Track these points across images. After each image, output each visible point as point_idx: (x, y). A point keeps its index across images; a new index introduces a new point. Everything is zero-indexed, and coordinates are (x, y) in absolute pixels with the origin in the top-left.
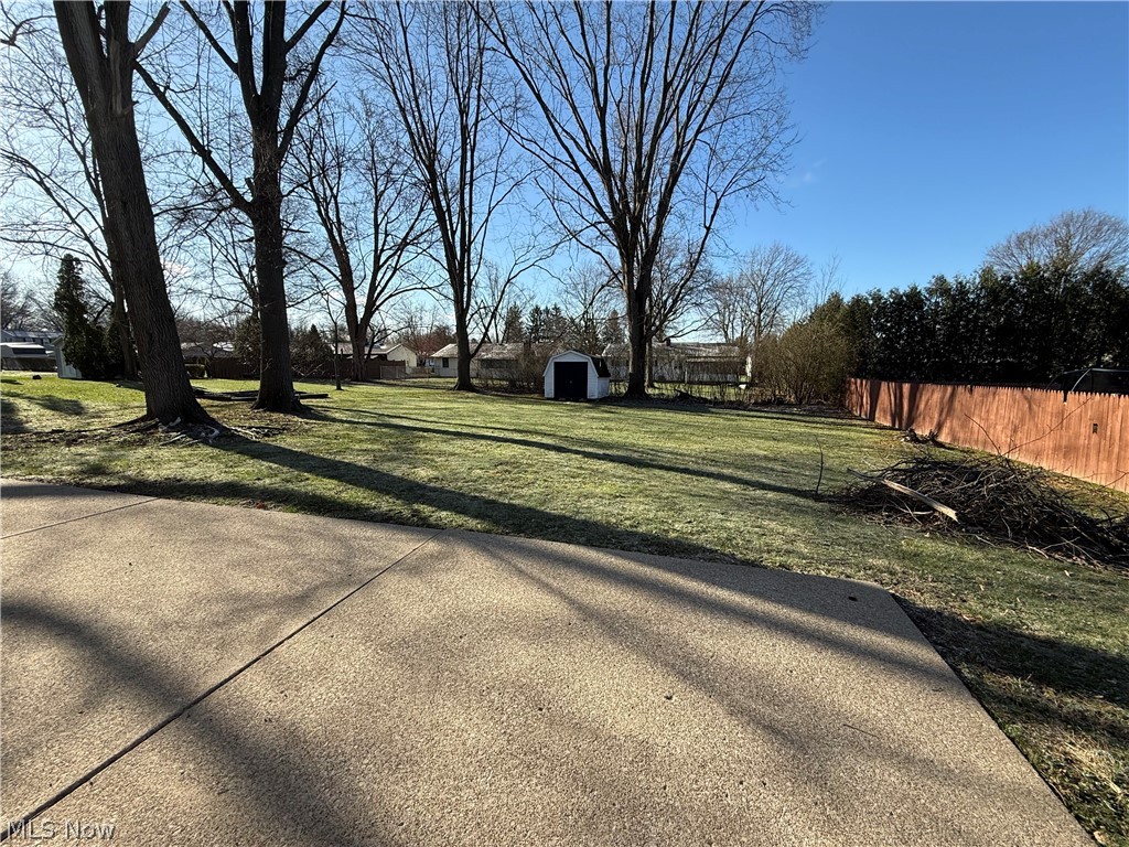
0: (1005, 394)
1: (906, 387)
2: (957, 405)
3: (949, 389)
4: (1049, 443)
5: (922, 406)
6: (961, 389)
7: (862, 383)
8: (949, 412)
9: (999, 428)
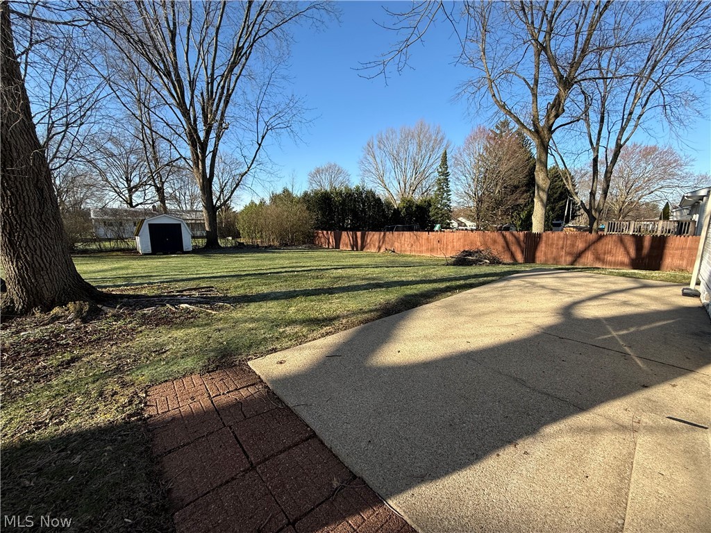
0: (407, 234)
1: (359, 234)
2: (386, 239)
3: (382, 233)
4: (424, 248)
5: (368, 241)
6: (388, 233)
7: (327, 233)
8: (383, 242)
9: (406, 245)
